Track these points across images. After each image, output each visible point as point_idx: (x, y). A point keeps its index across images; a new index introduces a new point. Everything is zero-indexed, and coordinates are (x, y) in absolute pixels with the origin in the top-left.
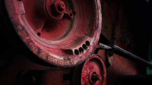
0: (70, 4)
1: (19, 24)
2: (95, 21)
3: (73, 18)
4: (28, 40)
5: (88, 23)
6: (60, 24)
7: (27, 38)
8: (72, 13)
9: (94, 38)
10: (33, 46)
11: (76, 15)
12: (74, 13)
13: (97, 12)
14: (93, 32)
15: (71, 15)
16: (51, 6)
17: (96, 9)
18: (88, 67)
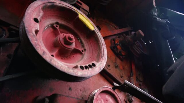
0: (82, 45)
1: (31, 32)
2: (101, 53)
3: (84, 53)
4: (36, 43)
5: (96, 56)
6: (74, 57)
7: (35, 42)
8: (83, 50)
9: (100, 63)
10: (39, 48)
11: (87, 51)
12: (85, 50)
13: (102, 47)
14: (100, 59)
15: (83, 51)
16: (64, 38)
17: (101, 45)
18: (102, 98)
